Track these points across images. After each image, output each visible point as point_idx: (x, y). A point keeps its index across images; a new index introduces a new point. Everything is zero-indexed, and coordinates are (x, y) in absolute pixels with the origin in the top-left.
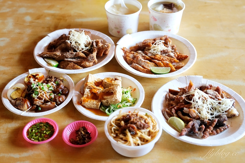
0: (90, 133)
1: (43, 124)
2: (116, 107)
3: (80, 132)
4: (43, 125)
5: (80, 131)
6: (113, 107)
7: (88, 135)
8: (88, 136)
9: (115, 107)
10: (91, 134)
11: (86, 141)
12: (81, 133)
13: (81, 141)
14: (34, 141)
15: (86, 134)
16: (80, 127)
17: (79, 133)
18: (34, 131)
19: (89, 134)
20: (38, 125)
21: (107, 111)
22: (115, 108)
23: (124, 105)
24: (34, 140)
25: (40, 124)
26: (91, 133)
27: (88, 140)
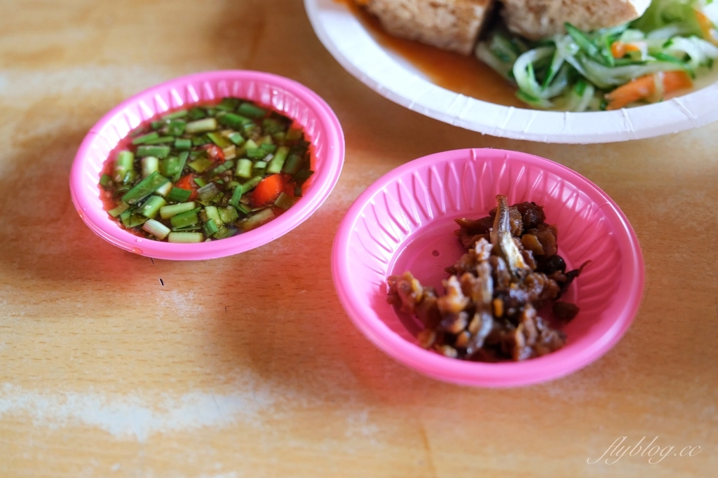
0: (569, 268)
1: (213, 116)
2: (600, 51)
3: (489, 241)
4: (210, 124)
5: (493, 236)
6: (574, 48)
7: (553, 284)
8: (546, 288)
9: (592, 50)
10: (575, 282)
11: (519, 337)
12: (497, 252)
13: (474, 325)
14: (166, 239)
15: (538, 271)
16: (500, 199)
17: (483, 248)
18: (151, 164)
19: (558, 274)
20: (175, 123)
21: (522, 69)
22: (587, 55)
23: (667, 44)
24: (163, 229)
25: (190, 119)
26: (576, 273)
27: (539, 332)
